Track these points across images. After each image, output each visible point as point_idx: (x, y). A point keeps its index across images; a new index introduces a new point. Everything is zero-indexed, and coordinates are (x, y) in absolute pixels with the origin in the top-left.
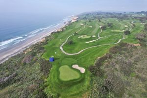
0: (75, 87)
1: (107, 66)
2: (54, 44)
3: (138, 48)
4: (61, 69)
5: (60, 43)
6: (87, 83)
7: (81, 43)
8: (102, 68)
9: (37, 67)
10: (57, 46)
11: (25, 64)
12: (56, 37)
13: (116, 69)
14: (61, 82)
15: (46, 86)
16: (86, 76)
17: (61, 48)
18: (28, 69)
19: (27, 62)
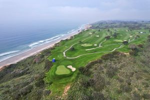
0: (64, 79)
1: (96, 69)
2: (59, 50)
3: (127, 56)
4: (58, 68)
5: (64, 49)
6: (73, 78)
7: (82, 50)
8: (91, 70)
9: (43, 65)
10: (61, 51)
11: (35, 63)
12: (63, 44)
13: (103, 72)
14: (56, 75)
15: (45, 77)
16: (74, 73)
17: (64, 53)
18: (36, 66)
19: (37, 62)
